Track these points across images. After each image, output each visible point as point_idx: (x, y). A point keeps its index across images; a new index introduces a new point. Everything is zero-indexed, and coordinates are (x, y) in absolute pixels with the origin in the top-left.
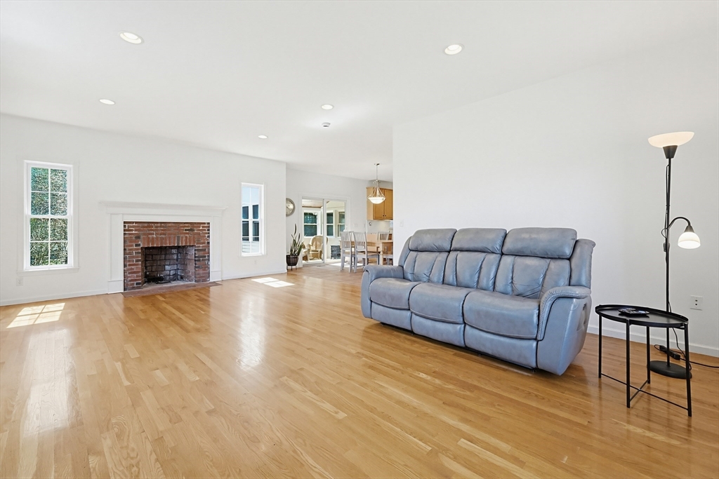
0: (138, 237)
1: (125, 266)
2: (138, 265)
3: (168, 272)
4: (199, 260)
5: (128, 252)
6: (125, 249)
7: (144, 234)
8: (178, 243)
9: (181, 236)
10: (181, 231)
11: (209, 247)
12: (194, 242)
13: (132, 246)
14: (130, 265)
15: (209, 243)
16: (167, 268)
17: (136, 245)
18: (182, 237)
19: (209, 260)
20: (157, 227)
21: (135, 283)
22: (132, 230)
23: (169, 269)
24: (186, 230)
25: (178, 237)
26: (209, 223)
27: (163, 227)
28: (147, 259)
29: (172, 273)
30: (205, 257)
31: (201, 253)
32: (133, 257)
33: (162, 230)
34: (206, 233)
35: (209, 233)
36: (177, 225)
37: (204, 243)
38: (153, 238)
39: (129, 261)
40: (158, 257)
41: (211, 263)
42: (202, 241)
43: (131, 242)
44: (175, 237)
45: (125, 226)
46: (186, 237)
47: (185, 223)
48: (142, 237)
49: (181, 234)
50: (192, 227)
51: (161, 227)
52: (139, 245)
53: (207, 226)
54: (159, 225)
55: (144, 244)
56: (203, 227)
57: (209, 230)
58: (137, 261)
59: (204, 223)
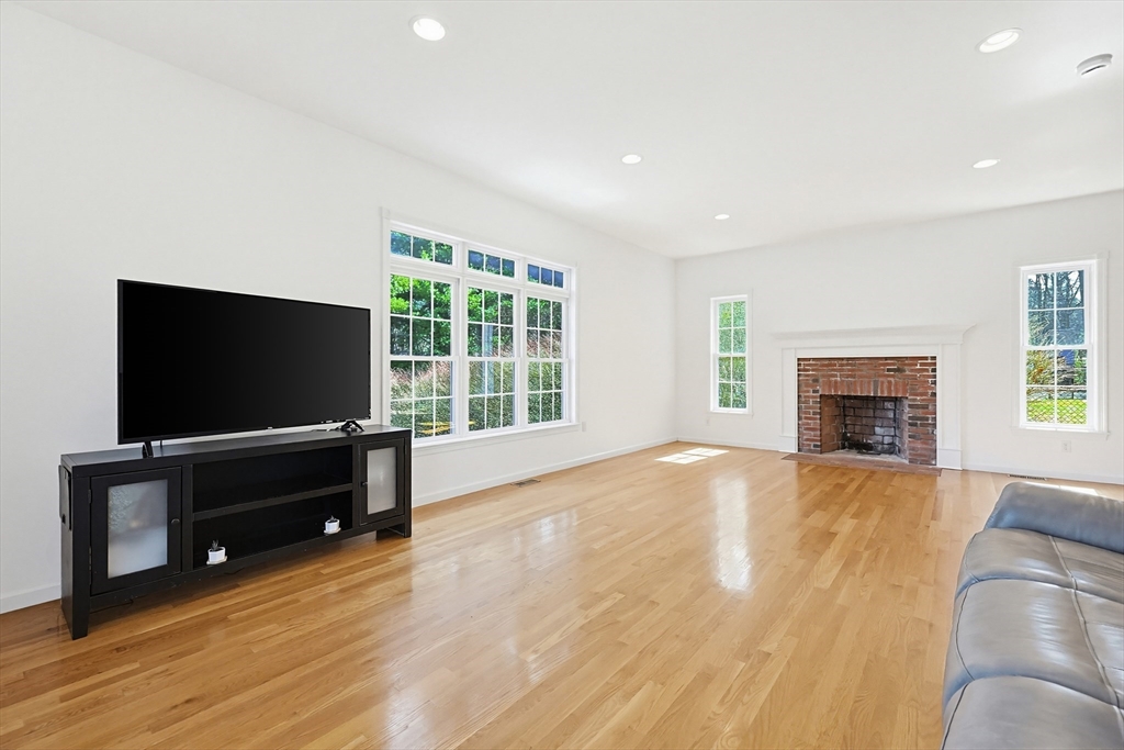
0: (816, 381)
1: (799, 418)
2: (815, 419)
3: (880, 438)
4: (915, 425)
5: (803, 399)
6: (799, 396)
7: (823, 376)
8: (876, 391)
9: (881, 379)
10: (881, 372)
11: (935, 401)
12: (905, 391)
13: (808, 392)
14: (806, 418)
15: (934, 394)
16: (878, 430)
17: (814, 392)
18: (882, 383)
19: (935, 425)
20: (842, 365)
21: (812, 444)
22: (808, 370)
23: (881, 433)
24: (889, 370)
25: (876, 383)
26: (934, 358)
27: (851, 365)
28: (847, 413)
29: (887, 440)
30: (927, 419)
31: (920, 413)
32: (810, 408)
33: (849, 370)
34: (929, 376)
35: (935, 377)
36: (873, 361)
37: (925, 394)
38: (836, 382)
39: (805, 413)
40: (863, 412)
41: (938, 432)
42: (921, 390)
43: (806, 386)
44: (869, 383)
45: (799, 365)
46: (890, 382)
47: (886, 359)
48: (821, 380)
49: (879, 376)
50: (899, 365)
51: (847, 365)
52: (817, 391)
53: (930, 363)
54: (845, 362)
55: (823, 390)
56: (921, 364)
57: (934, 370)
58: (815, 413)
59: (926, 358)
